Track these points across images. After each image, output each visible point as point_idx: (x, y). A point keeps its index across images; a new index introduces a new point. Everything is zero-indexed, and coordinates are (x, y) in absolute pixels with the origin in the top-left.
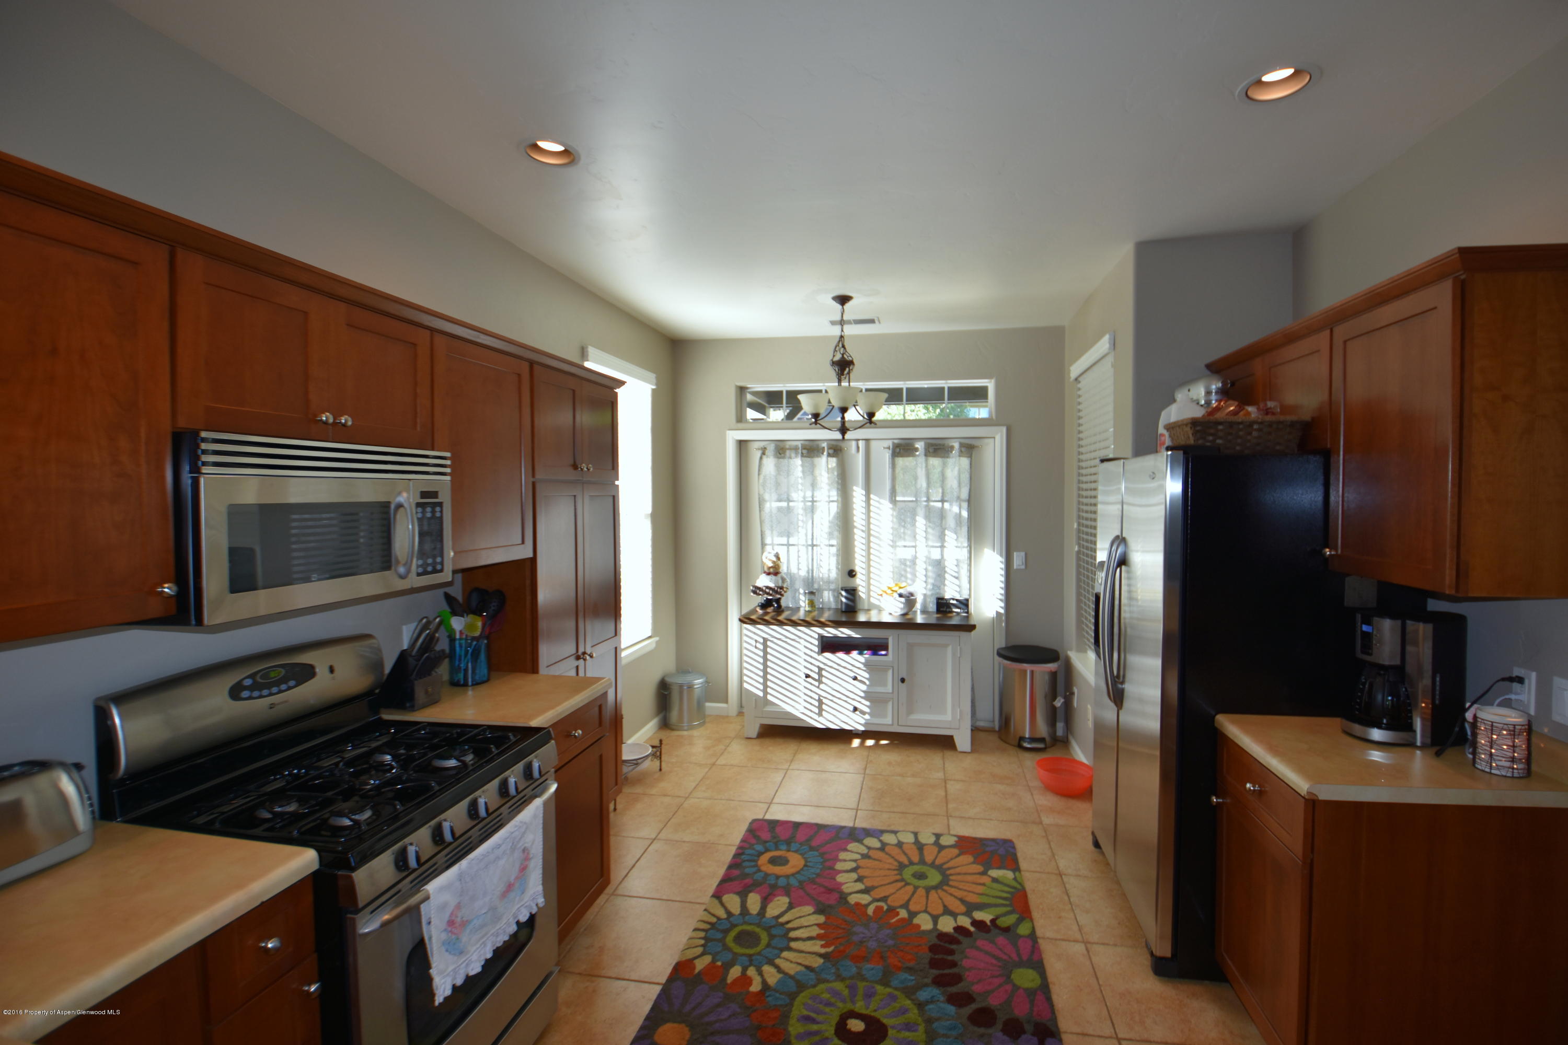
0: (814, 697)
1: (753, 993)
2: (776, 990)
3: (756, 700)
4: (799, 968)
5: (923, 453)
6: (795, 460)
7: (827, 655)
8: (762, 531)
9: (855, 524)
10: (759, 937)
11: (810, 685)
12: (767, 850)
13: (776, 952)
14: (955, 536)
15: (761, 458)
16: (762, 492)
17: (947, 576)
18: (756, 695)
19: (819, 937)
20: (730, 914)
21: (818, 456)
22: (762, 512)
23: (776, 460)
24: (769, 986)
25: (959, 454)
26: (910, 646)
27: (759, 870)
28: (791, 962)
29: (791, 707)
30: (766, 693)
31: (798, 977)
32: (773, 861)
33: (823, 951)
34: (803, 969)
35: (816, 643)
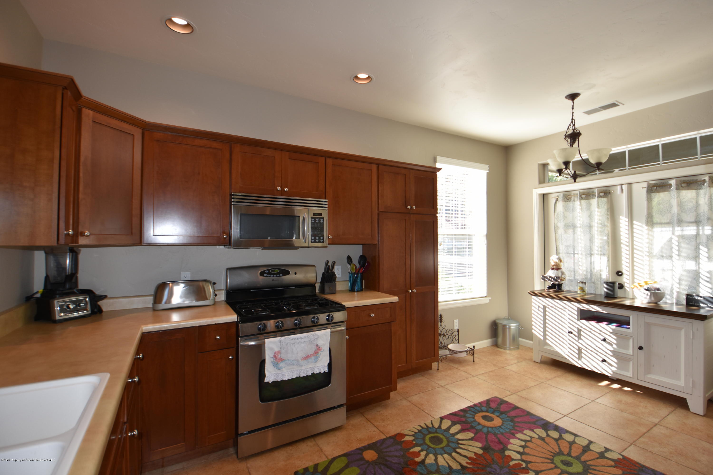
0: (576, 347)
1: (415, 461)
2: (425, 466)
3: (539, 340)
4: (446, 464)
5: (675, 188)
6: (577, 202)
7: (584, 321)
8: (556, 245)
9: (622, 241)
10: (442, 443)
11: (573, 339)
12: (487, 411)
13: (443, 452)
14: (706, 250)
15: (556, 203)
16: (556, 222)
17: (701, 280)
18: (539, 338)
19: (470, 458)
20: (440, 427)
21: (593, 198)
22: (556, 234)
23: (564, 203)
24: (425, 463)
25: (709, 185)
26: (648, 325)
27: (473, 418)
28: (445, 460)
29: (560, 350)
30: (545, 338)
31: (441, 468)
32: (484, 417)
33: (465, 464)
34: (447, 466)
35: (576, 313)
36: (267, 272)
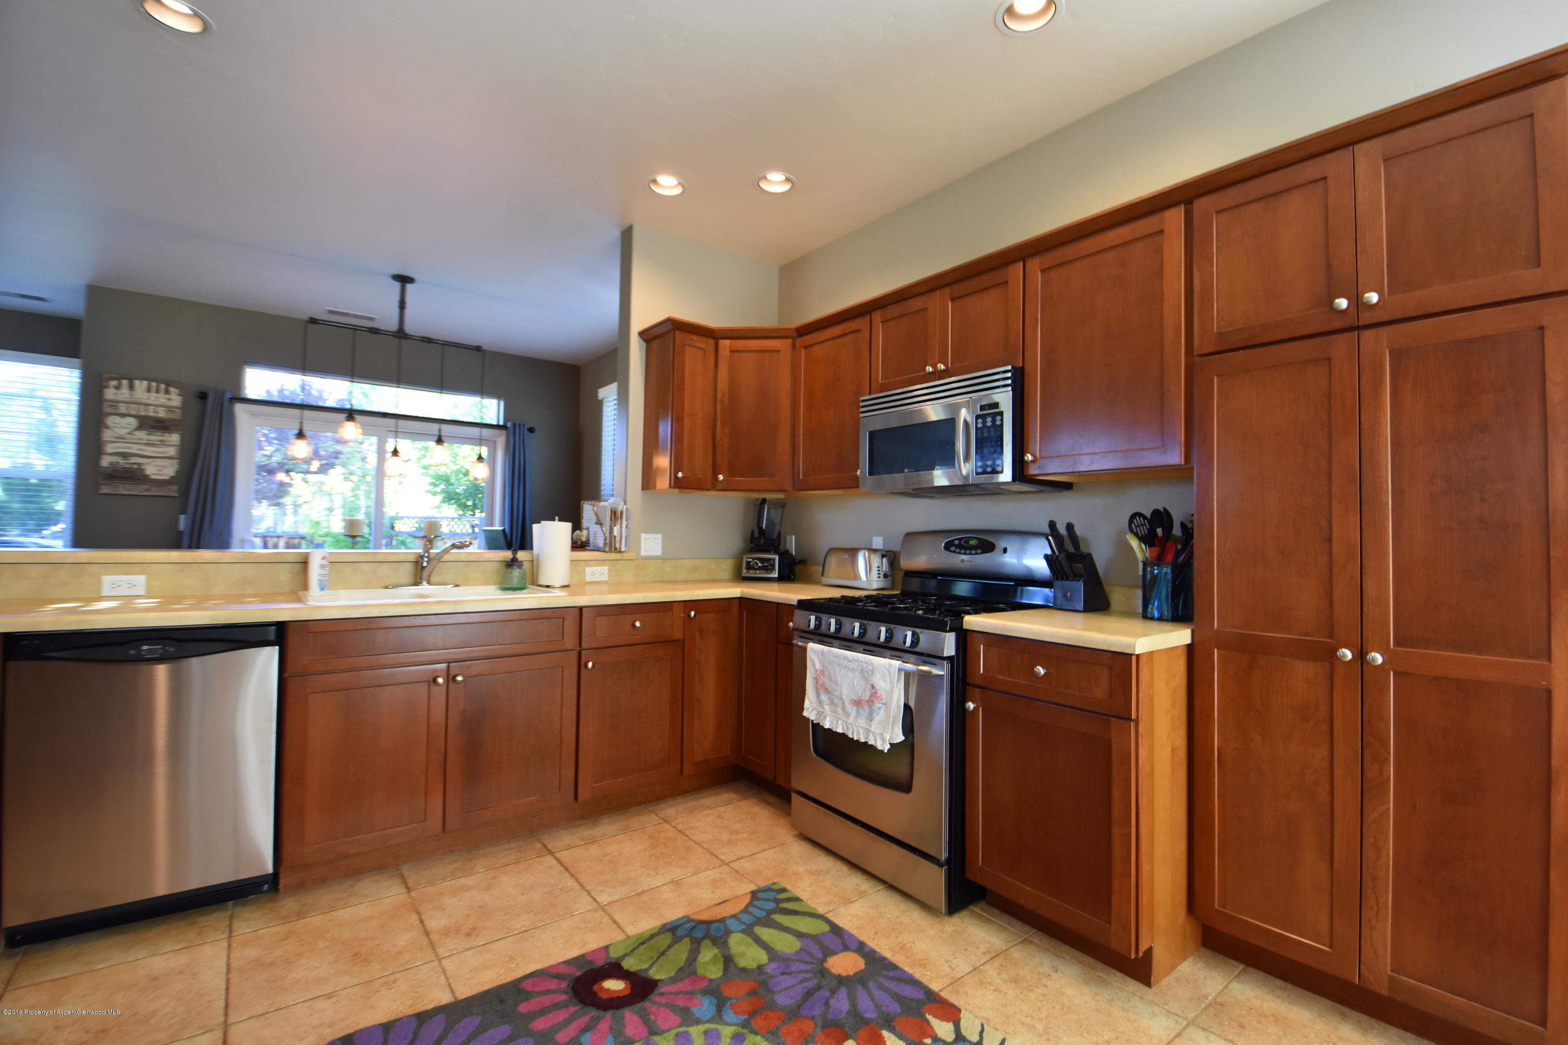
36: (957, 542)
